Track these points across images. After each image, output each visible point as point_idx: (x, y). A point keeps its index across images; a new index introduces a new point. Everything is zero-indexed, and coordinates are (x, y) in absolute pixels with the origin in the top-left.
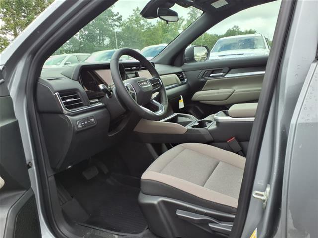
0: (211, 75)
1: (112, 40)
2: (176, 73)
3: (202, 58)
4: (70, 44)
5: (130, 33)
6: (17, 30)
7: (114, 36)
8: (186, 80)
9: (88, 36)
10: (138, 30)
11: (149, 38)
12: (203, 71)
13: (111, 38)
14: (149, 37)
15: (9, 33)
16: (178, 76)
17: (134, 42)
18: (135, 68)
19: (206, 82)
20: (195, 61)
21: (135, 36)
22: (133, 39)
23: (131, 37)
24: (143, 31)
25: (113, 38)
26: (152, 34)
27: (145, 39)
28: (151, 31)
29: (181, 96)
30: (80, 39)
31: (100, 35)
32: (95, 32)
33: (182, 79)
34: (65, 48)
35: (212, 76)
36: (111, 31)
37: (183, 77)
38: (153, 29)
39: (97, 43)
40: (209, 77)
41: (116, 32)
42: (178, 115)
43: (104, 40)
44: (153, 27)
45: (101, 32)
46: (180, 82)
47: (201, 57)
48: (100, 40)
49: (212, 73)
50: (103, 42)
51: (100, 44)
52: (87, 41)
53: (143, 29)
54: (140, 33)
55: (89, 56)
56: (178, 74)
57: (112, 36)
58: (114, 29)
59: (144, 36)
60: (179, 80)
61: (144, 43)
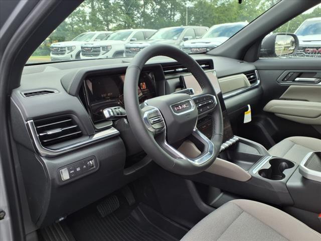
0: (297, 79)
1: (182, 15)
2: (245, 73)
3: (285, 47)
4: (141, 18)
5: (202, 9)
6: (95, 3)
7: (185, 11)
8: (259, 82)
9: (159, 10)
10: (211, 6)
11: (222, 15)
12: (286, 72)
13: (182, 14)
14: (222, 13)
15: (87, 6)
16: (248, 77)
17: (206, 18)
18: (181, 69)
19: (287, 87)
20: (275, 56)
21: (206, 12)
22: (205, 15)
23: (202, 13)
24: (216, 6)
25: (184, 13)
26: (226, 10)
27: (217, 15)
28: (225, 7)
29: (249, 106)
30: (151, 13)
31: (171, 9)
32: (166, 7)
33: (252, 81)
34: (136, 22)
35: (299, 81)
36: (183, 6)
37: (255, 78)
38: (228, 5)
39: (167, 18)
40: (294, 81)
41: (188, 8)
42: (239, 141)
43: (174, 15)
44: (228, 3)
45: (173, 6)
46: (249, 85)
47: (283, 47)
48: (171, 15)
49: (298, 76)
50: (173, 17)
51: (171, 19)
52: (158, 16)
53: (217, 5)
54: (213, 9)
55: (156, 32)
56: (248, 74)
57: (183, 11)
58: (186, 4)
59: (217, 13)
60: (248, 82)
61: (216, 20)
